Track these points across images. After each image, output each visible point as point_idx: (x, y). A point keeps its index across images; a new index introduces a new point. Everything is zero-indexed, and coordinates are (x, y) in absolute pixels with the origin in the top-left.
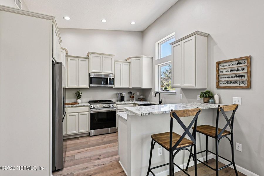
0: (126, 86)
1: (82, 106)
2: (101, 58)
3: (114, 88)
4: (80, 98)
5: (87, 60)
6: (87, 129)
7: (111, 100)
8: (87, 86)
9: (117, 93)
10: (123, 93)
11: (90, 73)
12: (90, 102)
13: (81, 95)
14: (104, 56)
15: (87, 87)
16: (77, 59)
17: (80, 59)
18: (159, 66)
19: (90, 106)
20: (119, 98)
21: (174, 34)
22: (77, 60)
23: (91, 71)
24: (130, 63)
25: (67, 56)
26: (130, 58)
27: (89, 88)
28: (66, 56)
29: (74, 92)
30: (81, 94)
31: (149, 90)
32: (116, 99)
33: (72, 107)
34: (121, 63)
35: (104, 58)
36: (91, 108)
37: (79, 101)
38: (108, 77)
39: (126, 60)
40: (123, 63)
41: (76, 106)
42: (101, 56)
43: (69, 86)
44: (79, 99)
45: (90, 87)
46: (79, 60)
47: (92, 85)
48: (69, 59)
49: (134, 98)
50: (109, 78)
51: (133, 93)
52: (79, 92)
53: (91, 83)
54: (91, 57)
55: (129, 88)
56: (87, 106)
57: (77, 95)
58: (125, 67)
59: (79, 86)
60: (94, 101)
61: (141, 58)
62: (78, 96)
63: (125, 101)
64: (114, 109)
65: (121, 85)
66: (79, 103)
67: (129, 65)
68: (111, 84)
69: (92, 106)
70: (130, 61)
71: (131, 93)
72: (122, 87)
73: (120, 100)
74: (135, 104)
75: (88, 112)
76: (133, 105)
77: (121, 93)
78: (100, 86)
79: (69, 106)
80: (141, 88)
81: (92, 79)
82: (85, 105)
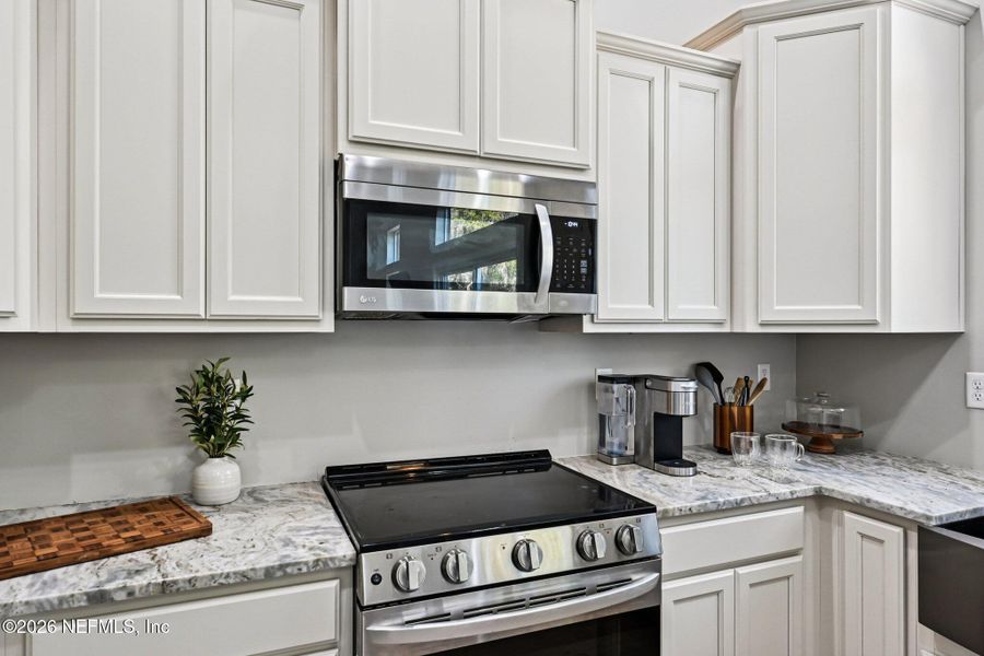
1: (246, 582)
3: (588, 328)
4: (235, 443)
7: (546, 453)
8: (313, 311)
9: (602, 378)
10: (675, 386)
11: (343, 148)
12: (340, 481)
13: (239, 416)
15: (316, 321)
19: (356, 568)
20: (625, 433)
23: (359, 131)
24: (731, 73)
26: (734, 26)
27: (328, 326)
29: (170, 374)
30: (245, 394)
32: (585, 429)
33: (99, 602)
34: (656, 71)
36: (370, 594)
37: (221, 476)
38: (543, 212)
39: (708, 41)
40: (672, 70)
44: (218, 452)
45: (340, 315)
47: (355, 298)
49: (752, 430)
50: (552, 218)
51: (729, 381)
52: (217, 379)
53: (352, 266)
55: (726, 329)
56: (319, 570)
57: (194, 414)
58: (692, 111)
59: (216, 310)
60: (381, 466)
61: (878, 10)
62: (213, 421)
63: (699, 467)
64: (643, 580)
65: (651, 302)
66: (222, 498)
67: (723, 99)
68: (565, 289)
69: (376, 579)
70: (736, 58)
71: (718, 378)
72: (660, 316)
73: (631, 452)
74: (821, 500)
75: (332, 645)
76: (800, 509)
77: (646, 378)
78: (450, 309)
79: (61, 600)
80: (874, 324)
81: (370, 219)
82: (287, 542)
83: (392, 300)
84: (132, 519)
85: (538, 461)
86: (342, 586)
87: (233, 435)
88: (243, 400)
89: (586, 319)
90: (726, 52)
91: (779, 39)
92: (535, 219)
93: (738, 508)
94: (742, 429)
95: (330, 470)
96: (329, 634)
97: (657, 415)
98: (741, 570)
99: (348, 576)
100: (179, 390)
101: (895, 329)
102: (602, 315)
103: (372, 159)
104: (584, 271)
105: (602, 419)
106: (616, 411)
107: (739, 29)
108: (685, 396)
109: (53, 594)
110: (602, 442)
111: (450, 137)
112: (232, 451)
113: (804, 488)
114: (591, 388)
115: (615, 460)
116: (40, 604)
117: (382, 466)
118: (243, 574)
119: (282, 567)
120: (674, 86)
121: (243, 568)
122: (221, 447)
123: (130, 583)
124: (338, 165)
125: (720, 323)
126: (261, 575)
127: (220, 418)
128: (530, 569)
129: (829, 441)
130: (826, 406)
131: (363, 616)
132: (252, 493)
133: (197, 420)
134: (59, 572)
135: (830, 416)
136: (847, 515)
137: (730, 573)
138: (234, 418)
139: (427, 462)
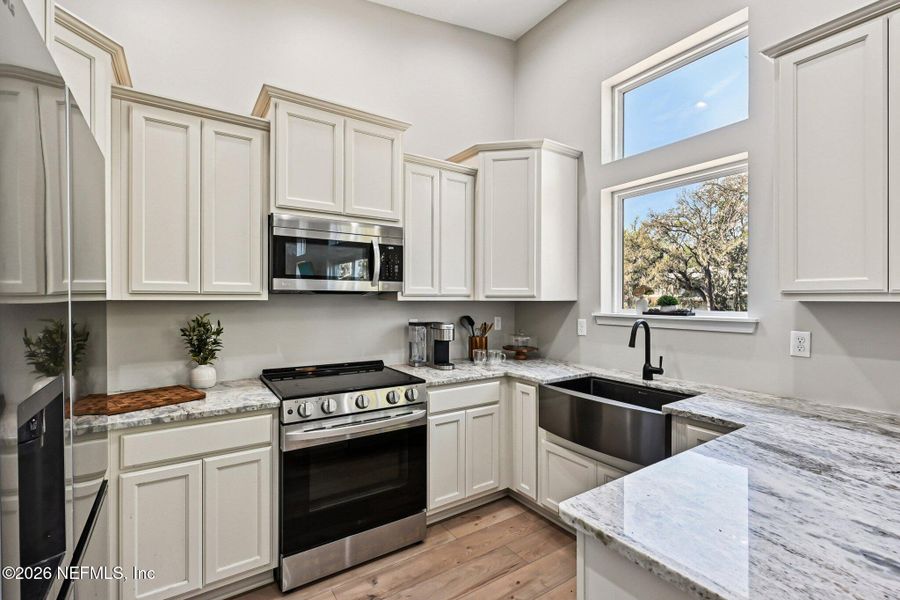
0: (455, 288)
1: (228, 415)
2: (339, 130)
3: (400, 298)
4: (213, 357)
5: (257, 136)
6: (259, 554)
7: (381, 362)
8: (257, 289)
9: (411, 324)
10: (444, 327)
11: (273, 210)
12: (270, 377)
13: (216, 342)
14: (353, 124)
15: (258, 295)
16: (193, 123)
17: (211, 127)
18: (616, 196)
19: (280, 408)
20: (421, 350)
21: (742, 15)
22: (194, 128)
23: (281, 202)
24: (474, 174)
25: (124, 94)
26: (475, 151)
27: (265, 297)
28: (116, 94)
29: (175, 323)
30: (219, 332)
31: (563, 308)
32: (403, 350)
33: (157, 423)
34: (435, 172)
35: (351, 135)
36: (287, 418)
37: (205, 374)
38: (375, 242)
39: (458, 159)
40: (443, 172)
41: (189, 419)
42: (338, 120)
43: (135, 287)
44: (204, 361)
45: (271, 291)
46: (205, 128)
47: (279, 284)
48: (139, 113)
49: (486, 349)
50: (380, 245)
51: (478, 324)
52: (204, 325)
53: (278, 269)
54: (281, 116)
55: (471, 299)
56: (263, 409)
57: (190, 342)
58: (453, 192)
59: (206, 289)
61: (536, 152)
62: (201, 345)
63: (456, 366)
64: (418, 413)
65: (432, 285)
66: (207, 386)
67: (469, 186)
68: (387, 279)
69: (290, 412)
70: (475, 167)
71: (471, 323)
72: (437, 292)
73: (425, 360)
74: (508, 378)
75: (269, 444)
76: (498, 383)
77: (431, 323)
78: (329, 289)
79: (139, 422)
80: (533, 297)
81: (287, 245)
82: (245, 399)
83: (300, 284)
84: (161, 393)
85: (378, 365)
86: (273, 418)
87: (212, 354)
88: (218, 335)
89: (399, 294)
90: (469, 164)
91: (494, 160)
92: (371, 245)
93: (467, 382)
94: (481, 348)
95: (264, 371)
96: (267, 439)
97: (436, 342)
98: (468, 411)
99: (277, 412)
100: (182, 330)
101: (543, 299)
102: (407, 292)
103: (286, 216)
104: (396, 270)
105: (410, 344)
106: (417, 339)
107: (477, 153)
108: (449, 332)
109: (135, 420)
110: (410, 356)
111: (329, 205)
112: (213, 361)
113: (500, 372)
114: (406, 329)
115: (417, 365)
116: (129, 424)
117: (294, 369)
118: (226, 411)
119: (245, 407)
120: (444, 180)
121: (226, 408)
122: (206, 359)
123: (171, 414)
124: (270, 217)
125: (468, 296)
126: (235, 411)
127: (206, 344)
128: (364, 407)
129: (524, 354)
130: (523, 336)
131: (284, 428)
132: (222, 383)
133: (193, 345)
134: (133, 413)
135: (523, 342)
136: (518, 384)
137: (463, 412)
138: (213, 344)
139: (318, 367)
